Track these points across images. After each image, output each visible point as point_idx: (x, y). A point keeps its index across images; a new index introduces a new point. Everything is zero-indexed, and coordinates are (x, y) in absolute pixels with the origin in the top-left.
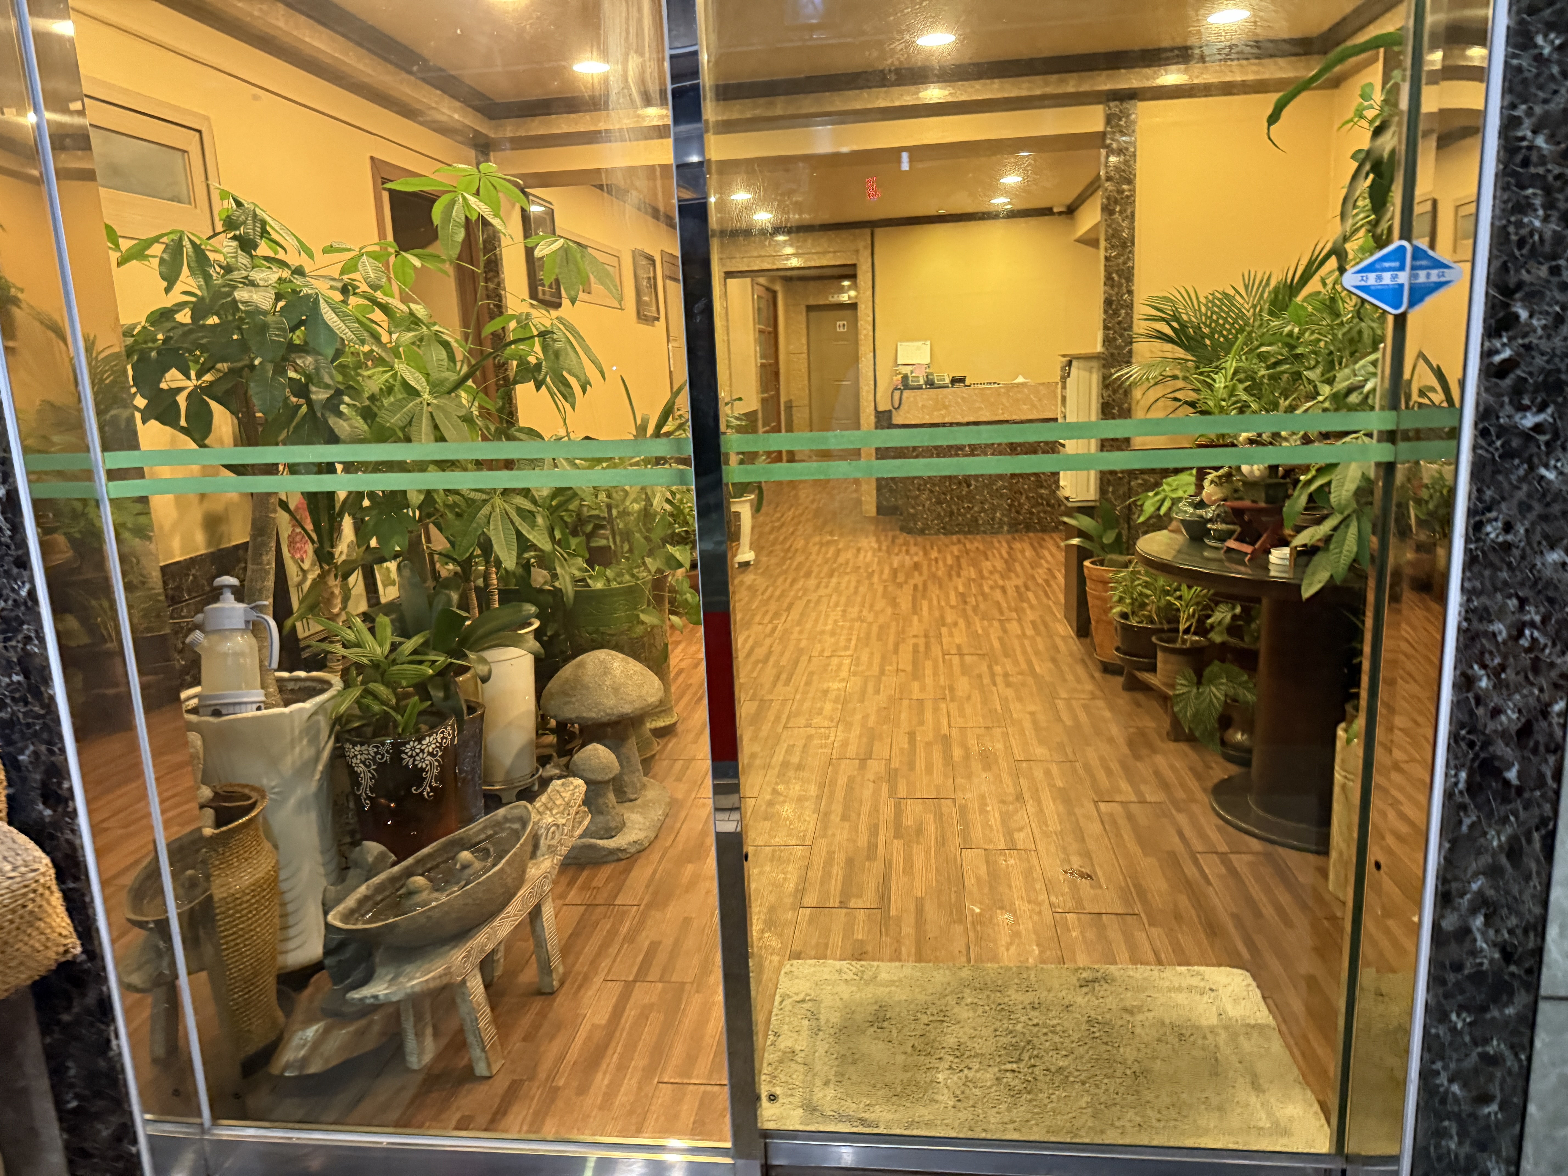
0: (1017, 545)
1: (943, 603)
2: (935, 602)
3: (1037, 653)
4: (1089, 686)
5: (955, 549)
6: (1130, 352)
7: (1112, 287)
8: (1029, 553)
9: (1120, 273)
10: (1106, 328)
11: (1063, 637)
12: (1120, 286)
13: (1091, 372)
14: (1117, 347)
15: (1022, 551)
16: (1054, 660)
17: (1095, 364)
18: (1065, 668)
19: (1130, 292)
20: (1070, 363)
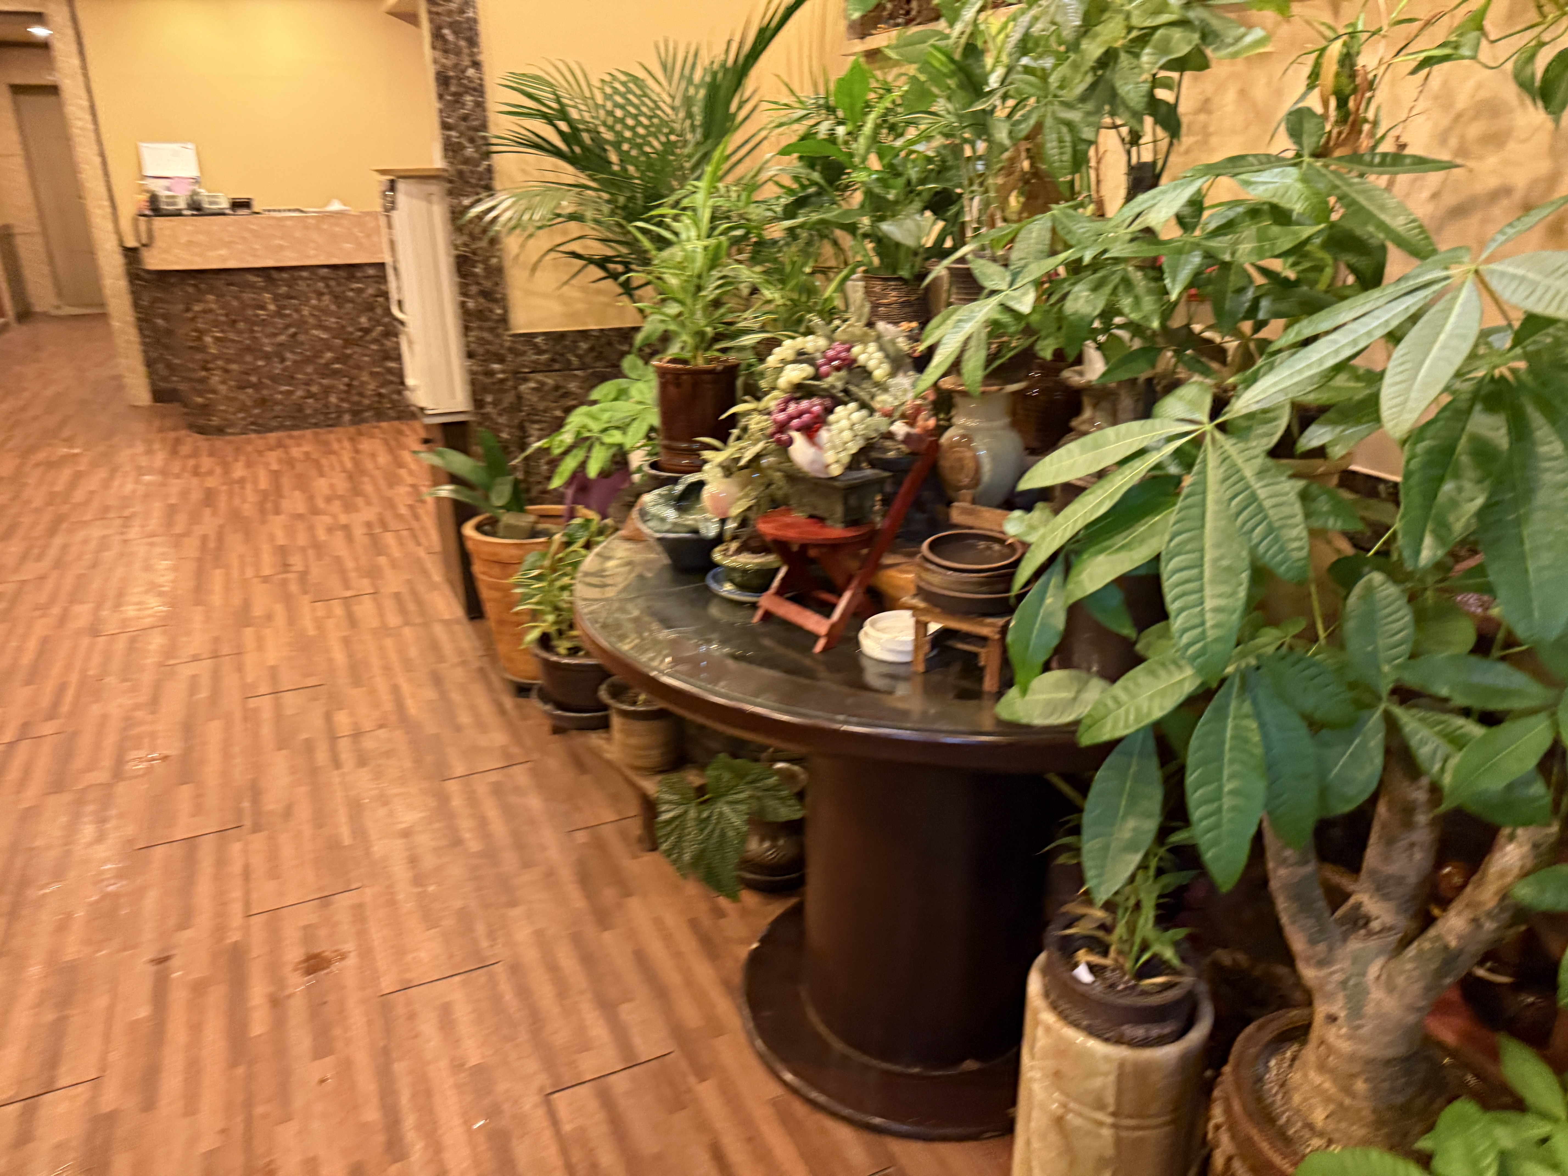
0: (365, 445)
1: (249, 573)
2: (235, 573)
3: (408, 665)
4: (499, 738)
5: (273, 459)
6: (489, 170)
7: (446, 51)
8: (383, 459)
9: (456, 28)
10: (445, 126)
11: (447, 623)
12: (458, 53)
13: (430, 202)
14: (467, 161)
15: (373, 456)
16: (437, 680)
17: (435, 188)
18: (456, 696)
19: (476, 65)
20: (392, 185)
